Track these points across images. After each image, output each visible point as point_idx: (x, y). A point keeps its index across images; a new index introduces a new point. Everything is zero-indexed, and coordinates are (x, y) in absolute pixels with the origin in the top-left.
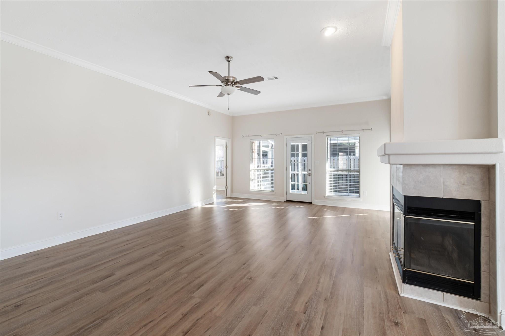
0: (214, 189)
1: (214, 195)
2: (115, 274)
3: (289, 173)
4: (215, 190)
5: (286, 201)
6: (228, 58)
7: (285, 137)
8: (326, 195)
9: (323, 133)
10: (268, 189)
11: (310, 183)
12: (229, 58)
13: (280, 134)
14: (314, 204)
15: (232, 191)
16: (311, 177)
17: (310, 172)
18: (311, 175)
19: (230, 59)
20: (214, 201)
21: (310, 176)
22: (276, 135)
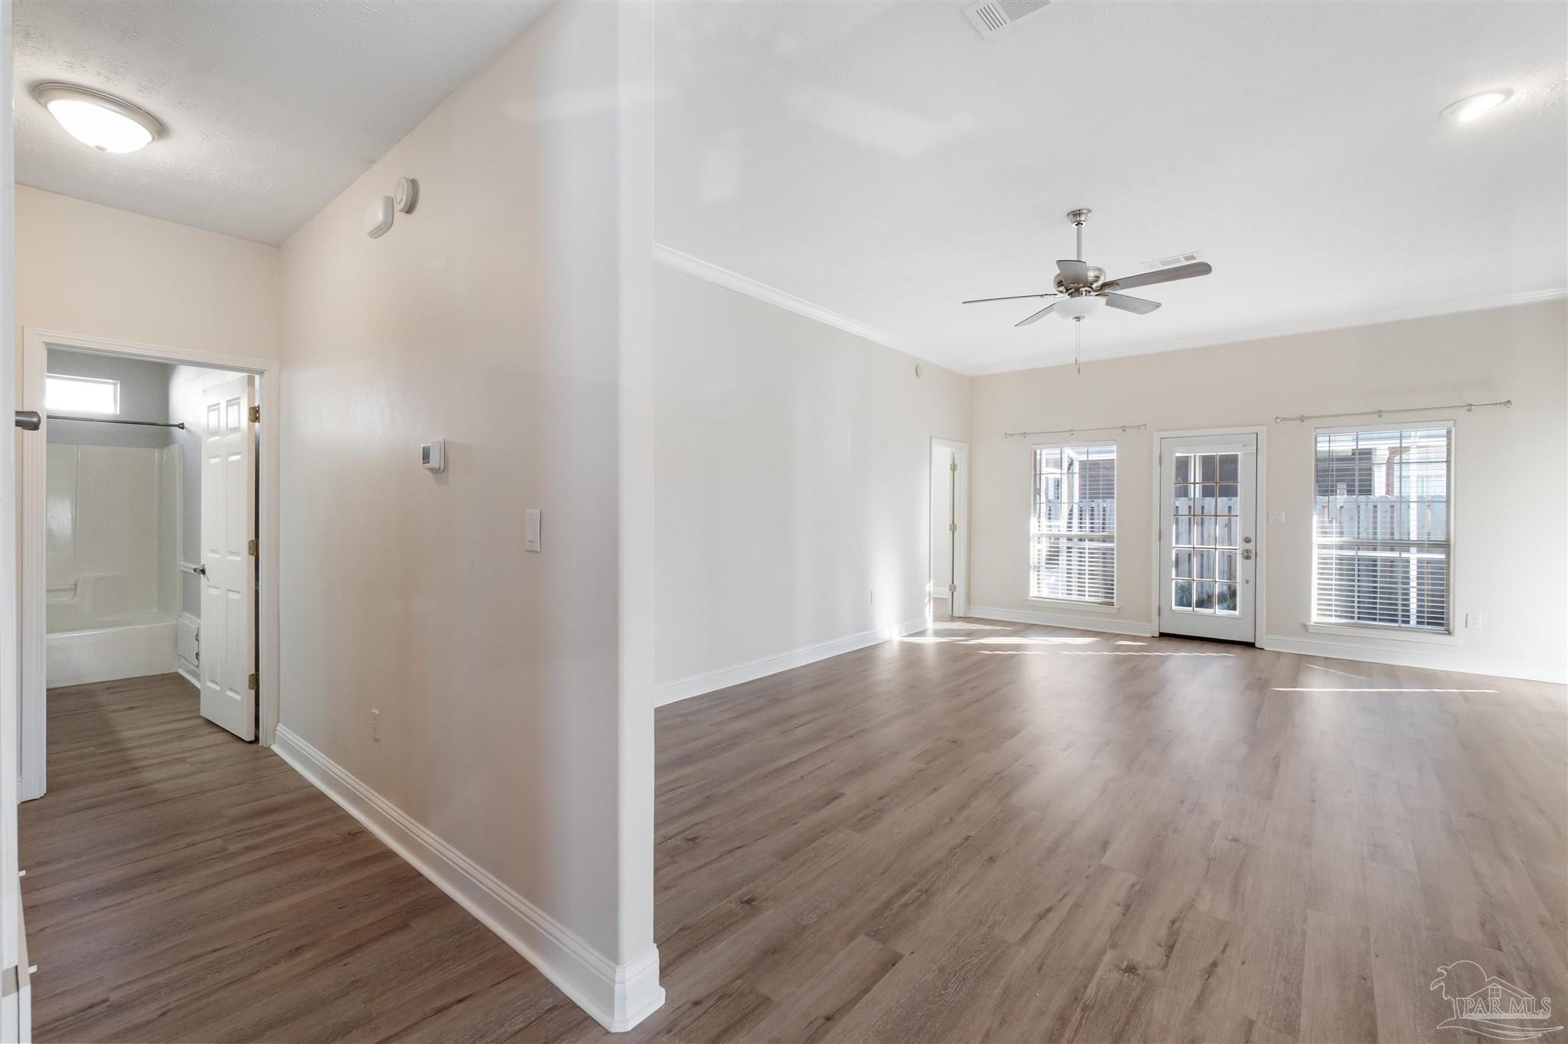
0: (928, 591)
1: (927, 609)
2: (842, 794)
3: (1171, 548)
4: (930, 593)
5: (1158, 635)
6: (1076, 215)
7: (1157, 436)
8: (1309, 621)
9: (1302, 419)
10: (1089, 596)
11: (1247, 581)
12: (1080, 214)
13: (1139, 427)
14: (1263, 649)
15: (969, 600)
16: (1251, 562)
17: (1250, 546)
18: (1253, 556)
19: (1083, 218)
20: (928, 627)
21: (1247, 558)
22: (1124, 429)
